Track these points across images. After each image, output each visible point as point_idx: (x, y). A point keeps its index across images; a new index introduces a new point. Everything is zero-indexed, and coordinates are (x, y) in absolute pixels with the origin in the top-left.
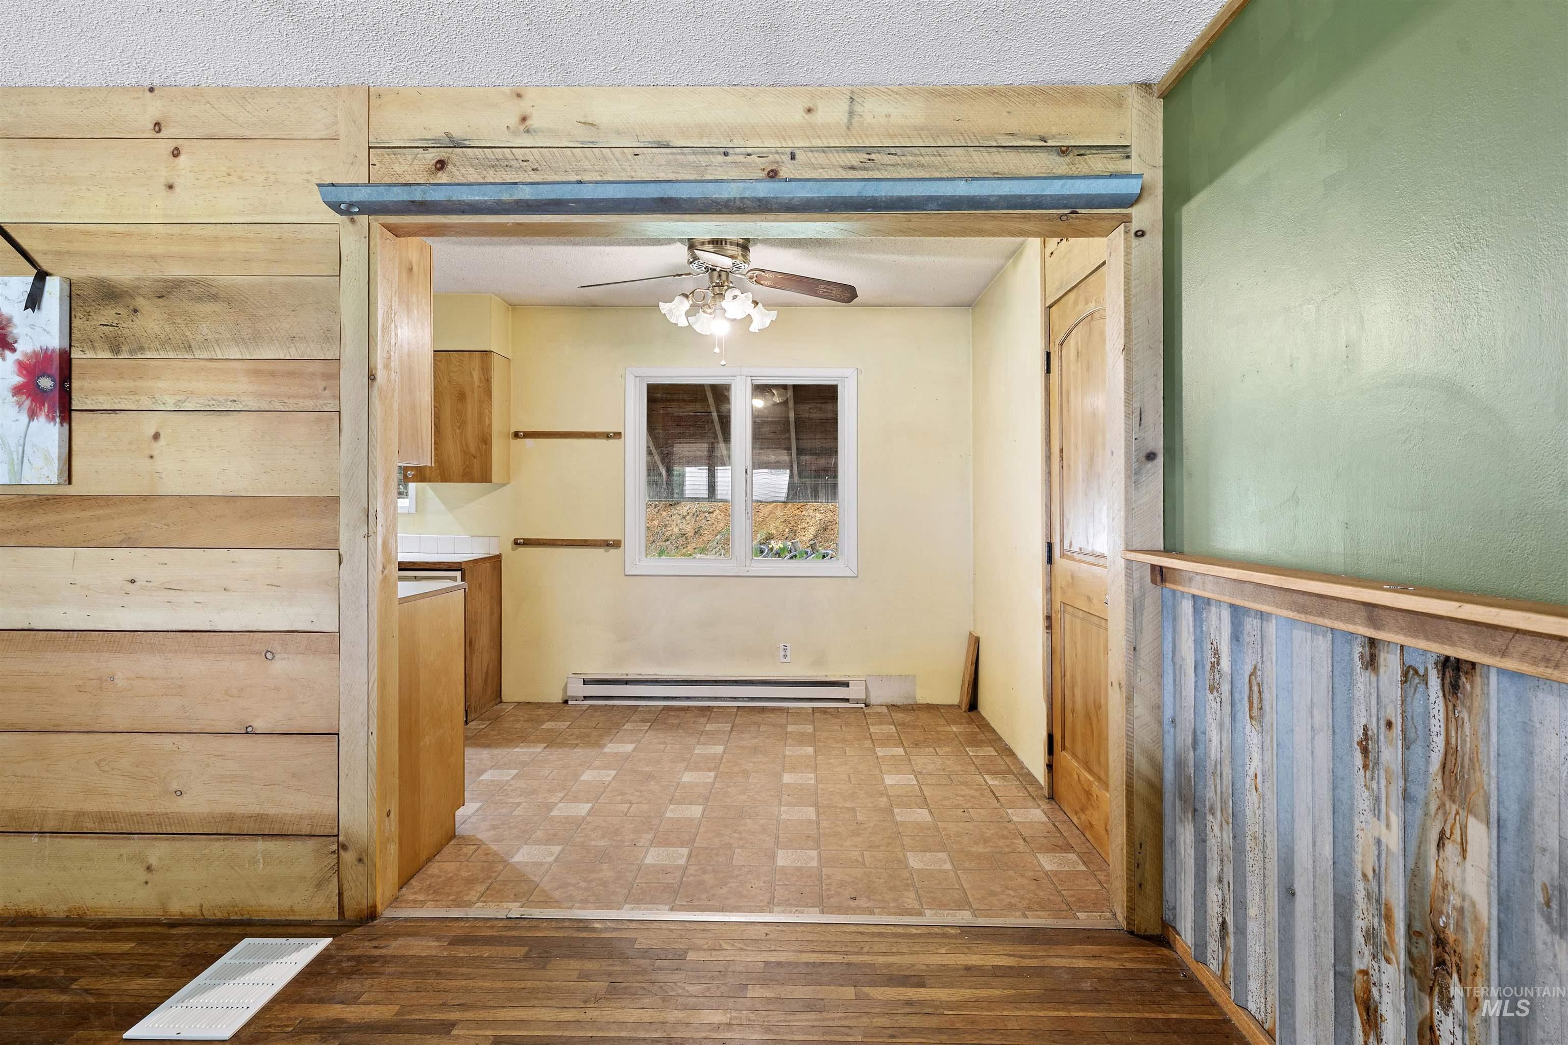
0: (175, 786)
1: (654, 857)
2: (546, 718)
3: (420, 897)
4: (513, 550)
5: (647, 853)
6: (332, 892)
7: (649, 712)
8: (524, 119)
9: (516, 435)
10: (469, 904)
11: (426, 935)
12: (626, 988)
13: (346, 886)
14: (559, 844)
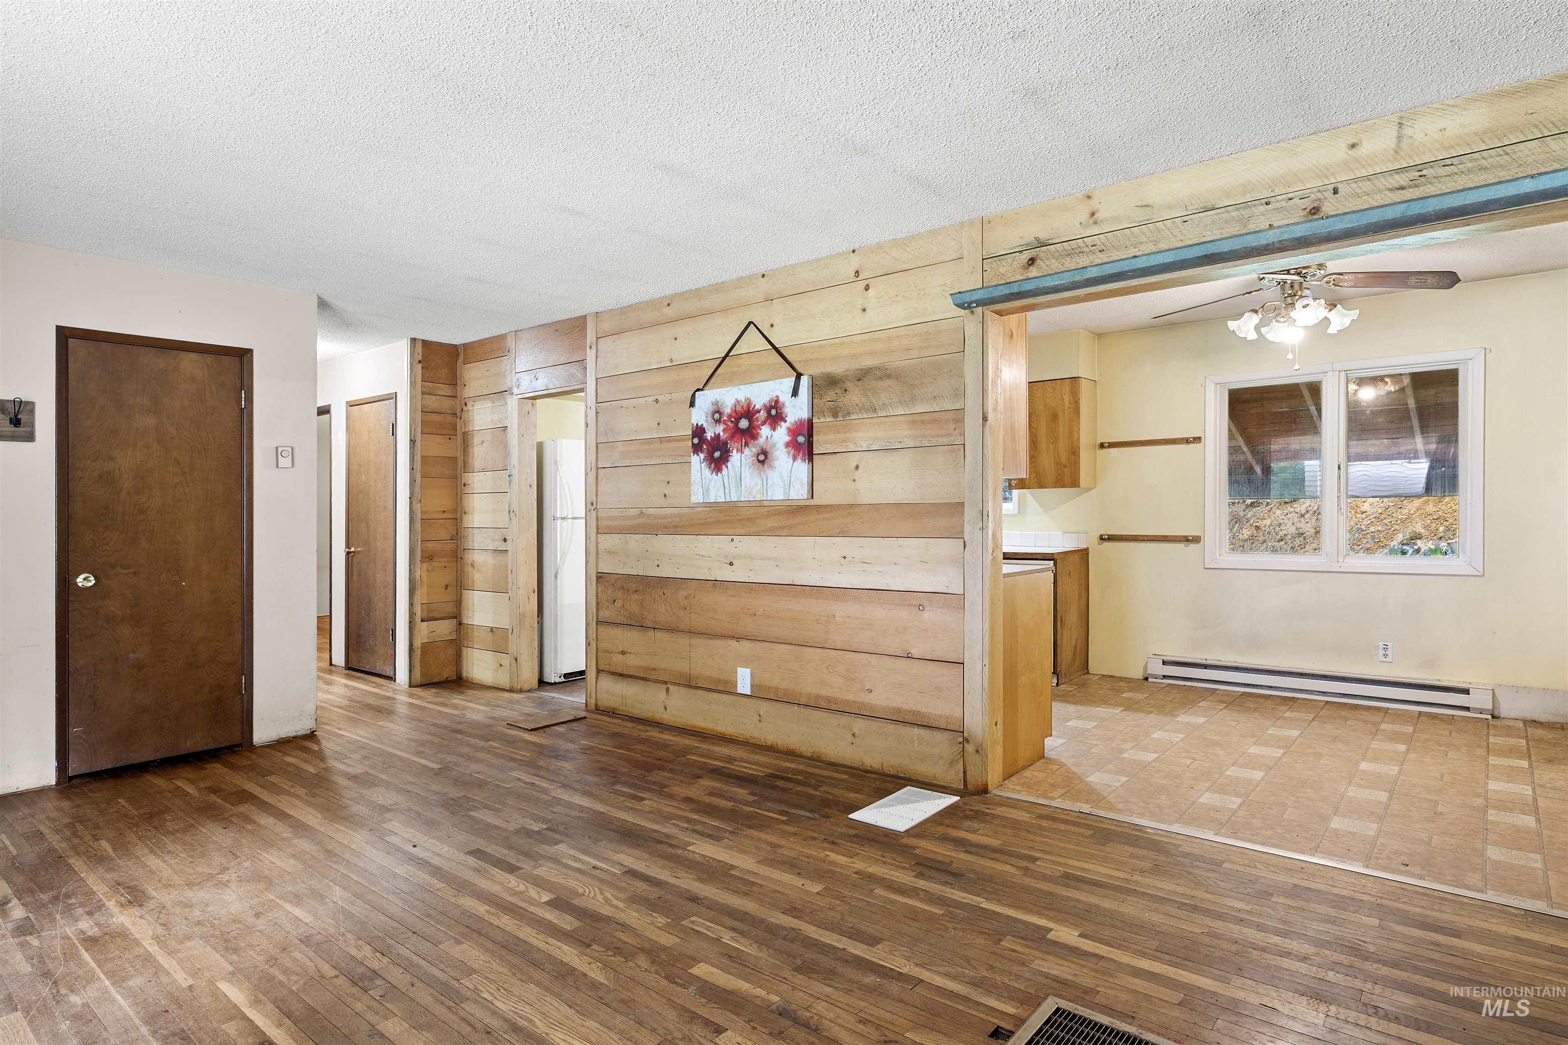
0: (867, 687)
1: (1207, 799)
2: (1127, 689)
3: (1018, 788)
4: (1099, 544)
5: (1202, 795)
6: (959, 770)
7: (1227, 695)
8: (1093, 214)
9: (1102, 446)
10: (1052, 799)
11: (1021, 809)
12: (1166, 870)
13: (968, 768)
14: (1126, 776)
